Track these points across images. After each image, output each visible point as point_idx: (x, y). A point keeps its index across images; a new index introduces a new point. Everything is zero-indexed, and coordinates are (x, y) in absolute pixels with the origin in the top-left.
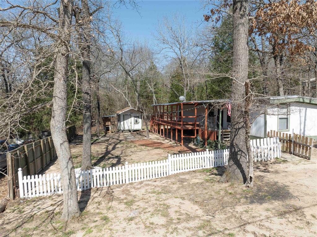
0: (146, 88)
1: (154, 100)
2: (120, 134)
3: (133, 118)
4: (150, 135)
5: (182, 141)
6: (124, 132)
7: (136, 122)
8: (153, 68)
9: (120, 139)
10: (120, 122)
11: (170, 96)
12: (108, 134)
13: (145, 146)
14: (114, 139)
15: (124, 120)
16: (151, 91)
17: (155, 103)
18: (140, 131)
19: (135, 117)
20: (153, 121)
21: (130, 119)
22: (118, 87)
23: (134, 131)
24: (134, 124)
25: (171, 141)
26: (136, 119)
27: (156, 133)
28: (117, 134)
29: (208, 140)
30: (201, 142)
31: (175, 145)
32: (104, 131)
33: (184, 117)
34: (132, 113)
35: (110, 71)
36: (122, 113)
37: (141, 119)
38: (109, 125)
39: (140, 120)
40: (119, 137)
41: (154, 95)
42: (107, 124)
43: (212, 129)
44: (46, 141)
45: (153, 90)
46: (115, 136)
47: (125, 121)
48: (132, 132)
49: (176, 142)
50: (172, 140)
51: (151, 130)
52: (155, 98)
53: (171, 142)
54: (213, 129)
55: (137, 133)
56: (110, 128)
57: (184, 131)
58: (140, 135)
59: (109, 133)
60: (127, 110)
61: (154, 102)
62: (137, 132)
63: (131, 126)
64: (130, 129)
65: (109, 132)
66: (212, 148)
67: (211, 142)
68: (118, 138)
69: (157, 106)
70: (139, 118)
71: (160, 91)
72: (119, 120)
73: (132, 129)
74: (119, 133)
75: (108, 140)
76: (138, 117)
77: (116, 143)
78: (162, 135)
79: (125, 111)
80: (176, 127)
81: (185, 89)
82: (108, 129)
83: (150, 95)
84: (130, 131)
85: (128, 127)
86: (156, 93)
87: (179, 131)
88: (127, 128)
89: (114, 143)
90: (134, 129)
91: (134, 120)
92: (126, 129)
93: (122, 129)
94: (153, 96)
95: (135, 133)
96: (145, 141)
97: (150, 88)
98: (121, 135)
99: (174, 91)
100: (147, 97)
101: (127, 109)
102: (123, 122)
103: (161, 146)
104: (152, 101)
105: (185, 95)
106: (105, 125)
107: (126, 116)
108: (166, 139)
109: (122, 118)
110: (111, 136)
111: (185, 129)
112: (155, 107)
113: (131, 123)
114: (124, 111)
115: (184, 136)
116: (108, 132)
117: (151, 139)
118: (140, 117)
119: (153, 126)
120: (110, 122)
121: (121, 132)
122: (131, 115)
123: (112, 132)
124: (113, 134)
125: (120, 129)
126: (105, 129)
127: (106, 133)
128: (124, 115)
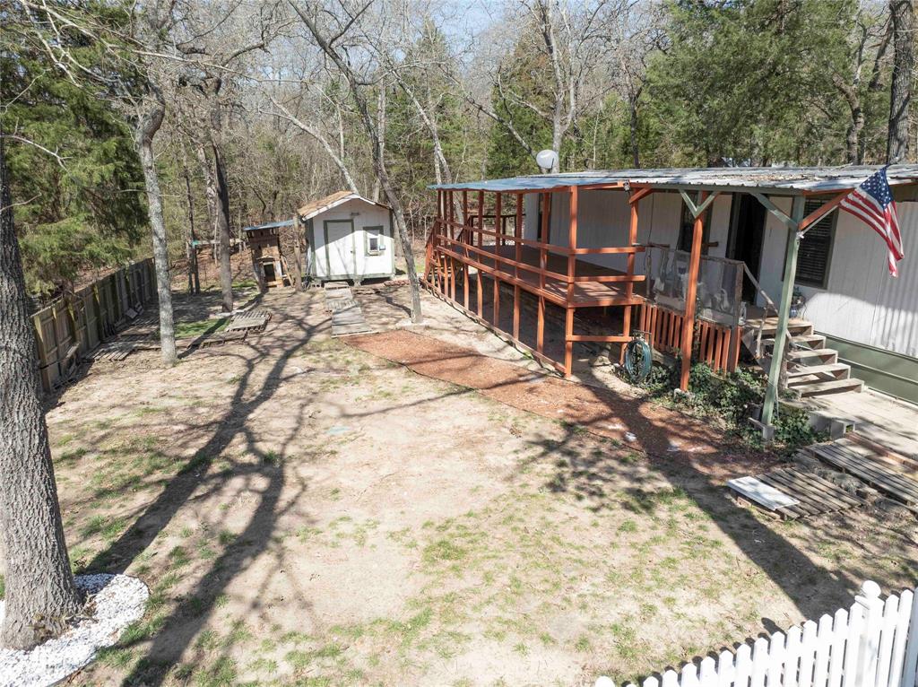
0: (408, 116)
1: (437, 165)
2: (313, 294)
3: (360, 234)
4: (425, 306)
5: (569, 358)
6: (327, 285)
7: (374, 247)
8: (431, 41)
9: (312, 320)
10: (313, 250)
11: (492, 150)
12: (270, 289)
13: (404, 370)
14: (286, 317)
15: (327, 242)
16: (426, 129)
17: (444, 177)
18: (387, 282)
19: (366, 229)
20: (434, 246)
21: (351, 235)
22: (308, 114)
23: (367, 281)
24: (367, 254)
25: (511, 344)
26: (373, 236)
27: (450, 296)
28: (304, 291)
29: (693, 363)
30: (656, 363)
31: (534, 366)
32: (257, 279)
33: (581, 251)
34: (358, 214)
35: (261, 47)
36: (320, 215)
37: (392, 236)
38: (273, 260)
39: (386, 241)
40: (308, 309)
41: (438, 142)
42: (265, 254)
43: (719, 316)
44: (57, 312)
45: (435, 127)
46: (294, 303)
47: (331, 245)
48: (357, 284)
49: (539, 354)
50: (516, 340)
51: (430, 281)
52: (442, 158)
53: (511, 349)
54: (728, 320)
55: (377, 292)
56: (279, 270)
57: (579, 312)
58: (389, 300)
59: (275, 286)
60: (336, 204)
61: (438, 171)
62: (380, 286)
63: (355, 263)
64: (351, 272)
65: (275, 283)
66: (717, 405)
67: (713, 374)
68: (302, 315)
69: (451, 191)
70: (382, 233)
71: (459, 129)
72: (309, 241)
73: (360, 273)
74: (312, 290)
75: (259, 327)
76: (380, 230)
77: (290, 345)
78: (473, 307)
79: (330, 206)
80: (541, 291)
81: (559, 121)
82: (269, 274)
83: (423, 143)
84: (351, 282)
85: (345, 267)
86: (444, 137)
87: (555, 311)
88: (338, 270)
89: (282, 347)
90: (367, 273)
91: (366, 241)
92: (336, 273)
93: (321, 273)
94: (433, 148)
95: (369, 288)
96: (407, 340)
97: (422, 116)
98: (316, 298)
99: (510, 131)
100: (413, 153)
101: (338, 200)
102: (323, 248)
103: (475, 370)
104: (432, 167)
105: (557, 144)
106: (257, 259)
107: (336, 224)
108: (492, 331)
109: (318, 232)
110: (281, 302)
111: (583, 303)
112: (445, 193)
113: (353, 252)
114: (325, 209)
115: (575, 338)
116: (270, 284)
117: (428, 328)
118: (387, 228)
119: (434, 266)
120: (276, 248)
121: (318, 286)
122: (351, 221)
123: (286, 283)
124: (289, 290)
125: (315, 275)
126: (259, 273)
127: (265, 289)
128: (325, 222)
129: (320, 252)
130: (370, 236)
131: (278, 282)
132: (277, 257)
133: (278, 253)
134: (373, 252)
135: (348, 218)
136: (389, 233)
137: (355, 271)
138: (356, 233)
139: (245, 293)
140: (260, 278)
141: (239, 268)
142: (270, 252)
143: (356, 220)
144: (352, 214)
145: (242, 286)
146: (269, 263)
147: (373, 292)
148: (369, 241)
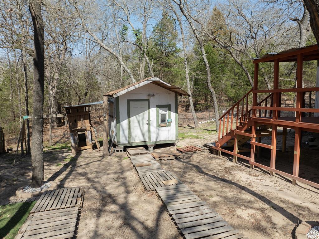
3: (153, 111)
6: (128, 150)
7: (163, 121)
10: (118, 122)
12: (83, 152)
15: (129, 117)
19: (159, 106)
21: (147, 112)
24: (158, 125)
26: (164, 112)
28: (110, 155)
34: (153, 95)
37: (177, 112)
38: (85, 130)
42: (80, 125)
47: (133, 119)
48: (151, 149)
56: (89, 138)
59: (86, 150)
63: (150, 132)
64: (147, 140)
65: (86, 147)
70: (170, 110)
73: (153, 140)
76: (168, 107)
82: (82, 140)
84: (146, 147)
85: (143, 135)
88: (138, 138)
90: (158, 140)
91: (158, 116)
92: (136, 141)
93: (123, 140)
95: (160, 150)
102: (126, 121)
106: (73, 130)
113: (149, 124)
116: (83, 148)
118: (173, 107)
120: (88, 121)
121: (121, 151)
122: (148, 100)
123: (95, 147)
124: (97, 154)
125: (119, 142)
126: (74, 140)
127: (79, 152)
128: (129, 101)
129: (125, 123)
130: (161, 111)
131: (89, 147)
132: (88, 128)
133: (89, 125)
134: (163, 124)
135: (146, 98)
136: (175, 110)
137: (150, 138)
138: (151, 110)
139: (64, 155)
140: (75, 143)
141: (64, 133)
142: (84, 124)
143: (152, 100)
144: (149, 95)
145: (63, 148)
146: (83, 132)
147: (174, 158)
148: (160, 116)
